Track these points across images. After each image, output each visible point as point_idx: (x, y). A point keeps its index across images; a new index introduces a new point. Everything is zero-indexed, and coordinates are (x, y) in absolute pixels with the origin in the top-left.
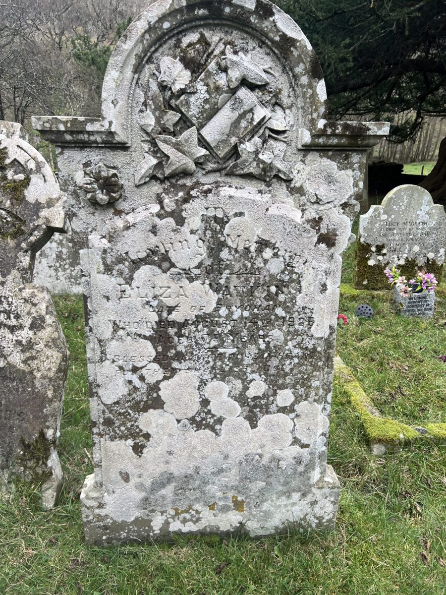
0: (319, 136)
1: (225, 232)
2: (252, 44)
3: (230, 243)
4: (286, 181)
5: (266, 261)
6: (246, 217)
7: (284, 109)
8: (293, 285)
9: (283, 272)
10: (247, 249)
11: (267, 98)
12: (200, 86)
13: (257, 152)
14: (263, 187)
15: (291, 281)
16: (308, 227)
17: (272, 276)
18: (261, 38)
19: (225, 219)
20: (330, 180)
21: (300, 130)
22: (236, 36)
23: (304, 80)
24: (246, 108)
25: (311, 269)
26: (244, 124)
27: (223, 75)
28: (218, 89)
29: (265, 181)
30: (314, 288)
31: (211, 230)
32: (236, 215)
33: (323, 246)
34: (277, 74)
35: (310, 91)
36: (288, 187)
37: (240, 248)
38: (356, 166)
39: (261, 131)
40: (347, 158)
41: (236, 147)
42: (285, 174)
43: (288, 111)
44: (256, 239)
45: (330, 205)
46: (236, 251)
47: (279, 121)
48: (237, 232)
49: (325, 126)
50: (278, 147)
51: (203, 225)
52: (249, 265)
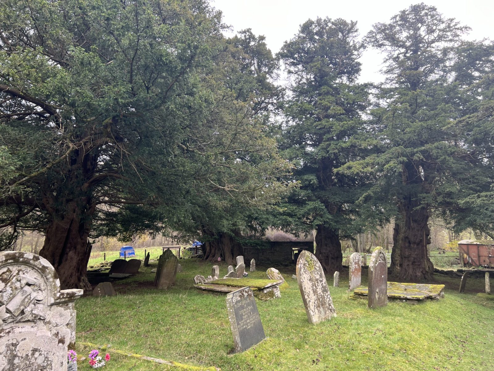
0: (57, 299)
1: (17, 350)
2: (29, 269)
3: (19, 354)
4: (43, 320)
5: (36, 359)
6: (27, 340)
7: (42, 291)
8: (48, 367)
9: (44, 362)
10: (27, 355)
11: (36, 288)
12: (8, 288)
13: (32, 311)
14: (33, 324)
15: (48, 365)
16: (54, 337)
17: (39, 366)
18: (33, 267)
19: (17, 343)
20: (61, 315)
21: (49, 298)
22: (23, 267)
23: (51, 280)
24: (28, 294)
25: (56, 357)
26: (26, 300)
27: (19, 283)
28: (16, 288)
29: (34, 322)
30: (58, 366)
31: (10, 350)
32: (22, 340)
33: (61, 344)
34: (39, 279)
35: (53, 283)
36: (44, 322)
37: (24, 356)
38: (71, 308)
39: (33, 302)
40: (67, 305)
41: (23, 310)
42: (43, 317)
43: (43, 292)
44: (31, 349)
45: (61, 326)
46: (22, 357)
47: (40, 296)
48: (22, 348)
49: (60, 295)
50: (40, 306)
51: (6, 349)
52: (28, 363)
